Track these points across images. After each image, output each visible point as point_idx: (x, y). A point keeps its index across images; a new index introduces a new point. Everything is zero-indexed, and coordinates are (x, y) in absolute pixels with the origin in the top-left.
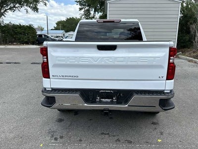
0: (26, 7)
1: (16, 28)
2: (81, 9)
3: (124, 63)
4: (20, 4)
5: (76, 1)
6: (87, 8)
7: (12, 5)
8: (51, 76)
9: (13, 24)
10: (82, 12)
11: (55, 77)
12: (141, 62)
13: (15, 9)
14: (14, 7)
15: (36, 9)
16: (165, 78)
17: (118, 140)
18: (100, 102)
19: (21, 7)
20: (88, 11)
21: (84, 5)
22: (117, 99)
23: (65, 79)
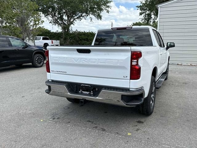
0: (91, 16)
1: (81, 35)
2: (141, 14)
3: (96, 63)
4: (86, 13)
5: (137, 7)
6: (148, 12)
7: (80, 14)
9: (79, 32)
10: (142, 16)
11: (53, 72)
12: (108, 63)
13: (81, 18)
14: (81, 16)
15: (99, 17)
16: (129, 77)
17: (96, 127)
18: (82, 94)
19: (87, 16)
20: (149, 15)
21: (144, 10)
22: (93, 92)
23: (59, 74)
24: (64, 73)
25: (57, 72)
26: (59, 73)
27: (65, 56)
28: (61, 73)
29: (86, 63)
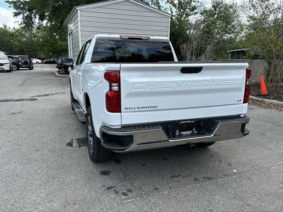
2: (16, 15)
5: (8, 2)
6: (27, 13)
8: (123, 109)
11: (128, 110)
16: (242, 101)
18: (180, 136)
22: (198, 130)
23: (141, 111)
24: (154, 108)
25: (137, 110)
26: (143, 109)
27: (159, 79)
28: (148, 109)
29: (195, 88)
